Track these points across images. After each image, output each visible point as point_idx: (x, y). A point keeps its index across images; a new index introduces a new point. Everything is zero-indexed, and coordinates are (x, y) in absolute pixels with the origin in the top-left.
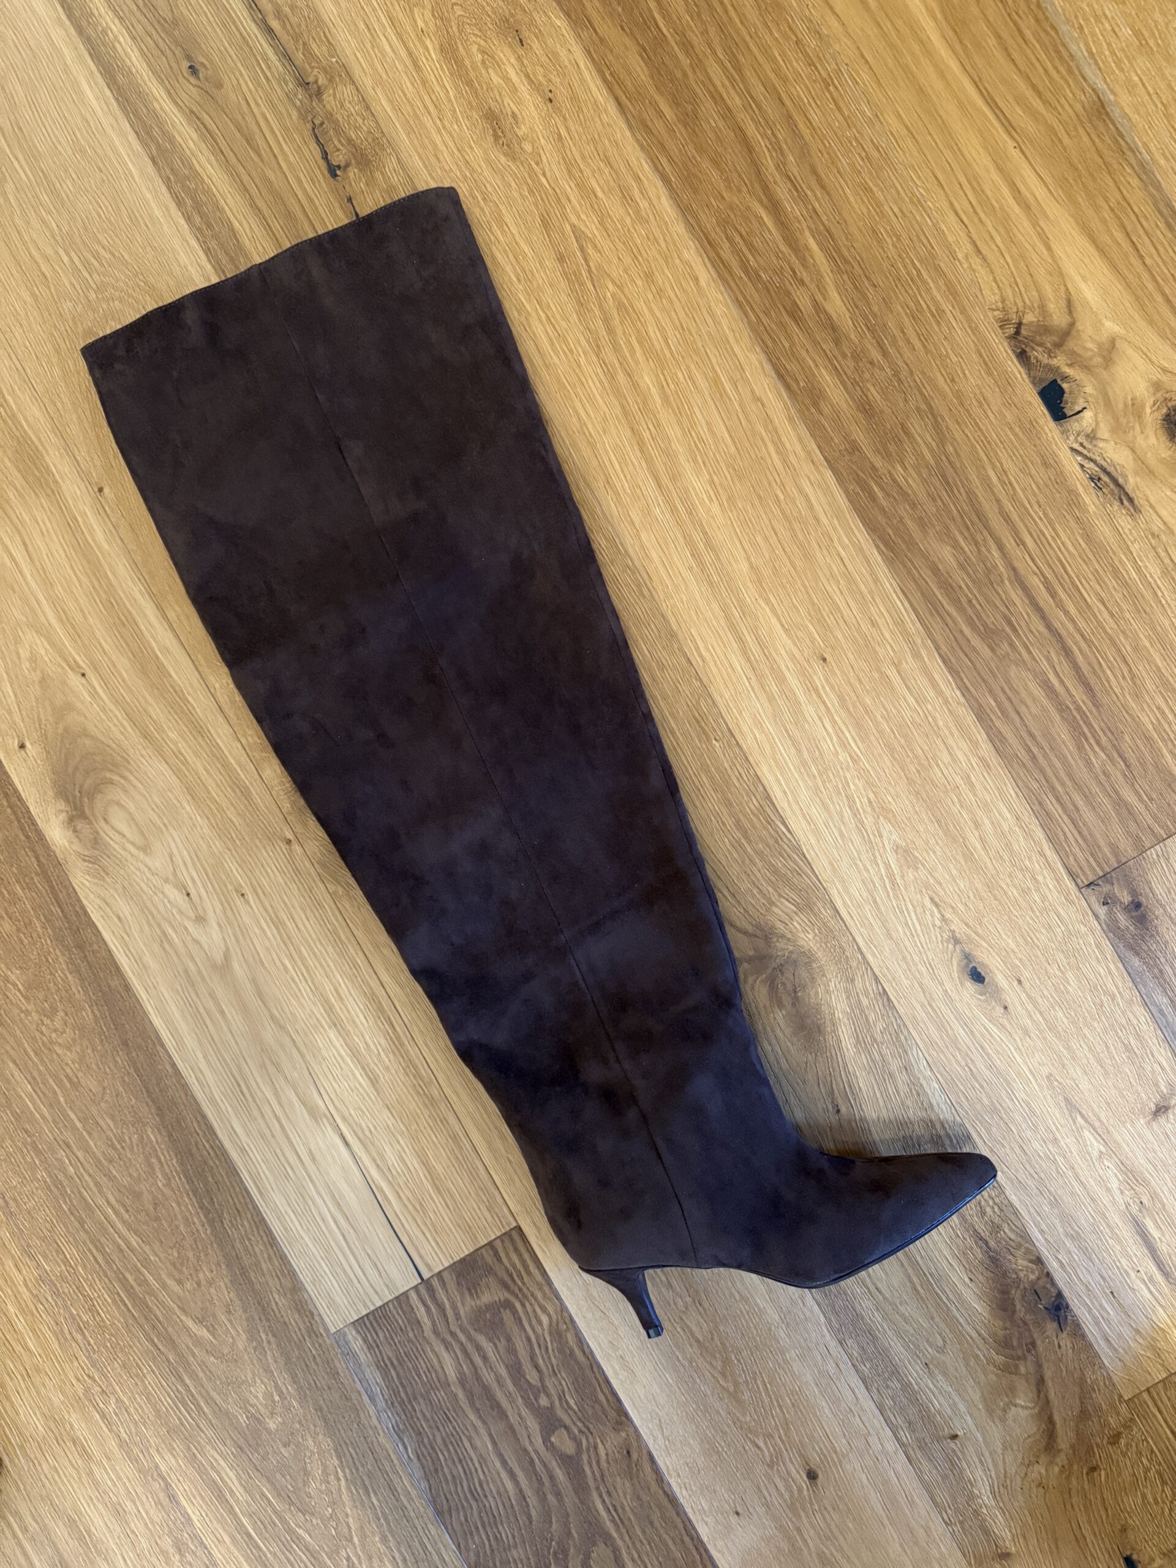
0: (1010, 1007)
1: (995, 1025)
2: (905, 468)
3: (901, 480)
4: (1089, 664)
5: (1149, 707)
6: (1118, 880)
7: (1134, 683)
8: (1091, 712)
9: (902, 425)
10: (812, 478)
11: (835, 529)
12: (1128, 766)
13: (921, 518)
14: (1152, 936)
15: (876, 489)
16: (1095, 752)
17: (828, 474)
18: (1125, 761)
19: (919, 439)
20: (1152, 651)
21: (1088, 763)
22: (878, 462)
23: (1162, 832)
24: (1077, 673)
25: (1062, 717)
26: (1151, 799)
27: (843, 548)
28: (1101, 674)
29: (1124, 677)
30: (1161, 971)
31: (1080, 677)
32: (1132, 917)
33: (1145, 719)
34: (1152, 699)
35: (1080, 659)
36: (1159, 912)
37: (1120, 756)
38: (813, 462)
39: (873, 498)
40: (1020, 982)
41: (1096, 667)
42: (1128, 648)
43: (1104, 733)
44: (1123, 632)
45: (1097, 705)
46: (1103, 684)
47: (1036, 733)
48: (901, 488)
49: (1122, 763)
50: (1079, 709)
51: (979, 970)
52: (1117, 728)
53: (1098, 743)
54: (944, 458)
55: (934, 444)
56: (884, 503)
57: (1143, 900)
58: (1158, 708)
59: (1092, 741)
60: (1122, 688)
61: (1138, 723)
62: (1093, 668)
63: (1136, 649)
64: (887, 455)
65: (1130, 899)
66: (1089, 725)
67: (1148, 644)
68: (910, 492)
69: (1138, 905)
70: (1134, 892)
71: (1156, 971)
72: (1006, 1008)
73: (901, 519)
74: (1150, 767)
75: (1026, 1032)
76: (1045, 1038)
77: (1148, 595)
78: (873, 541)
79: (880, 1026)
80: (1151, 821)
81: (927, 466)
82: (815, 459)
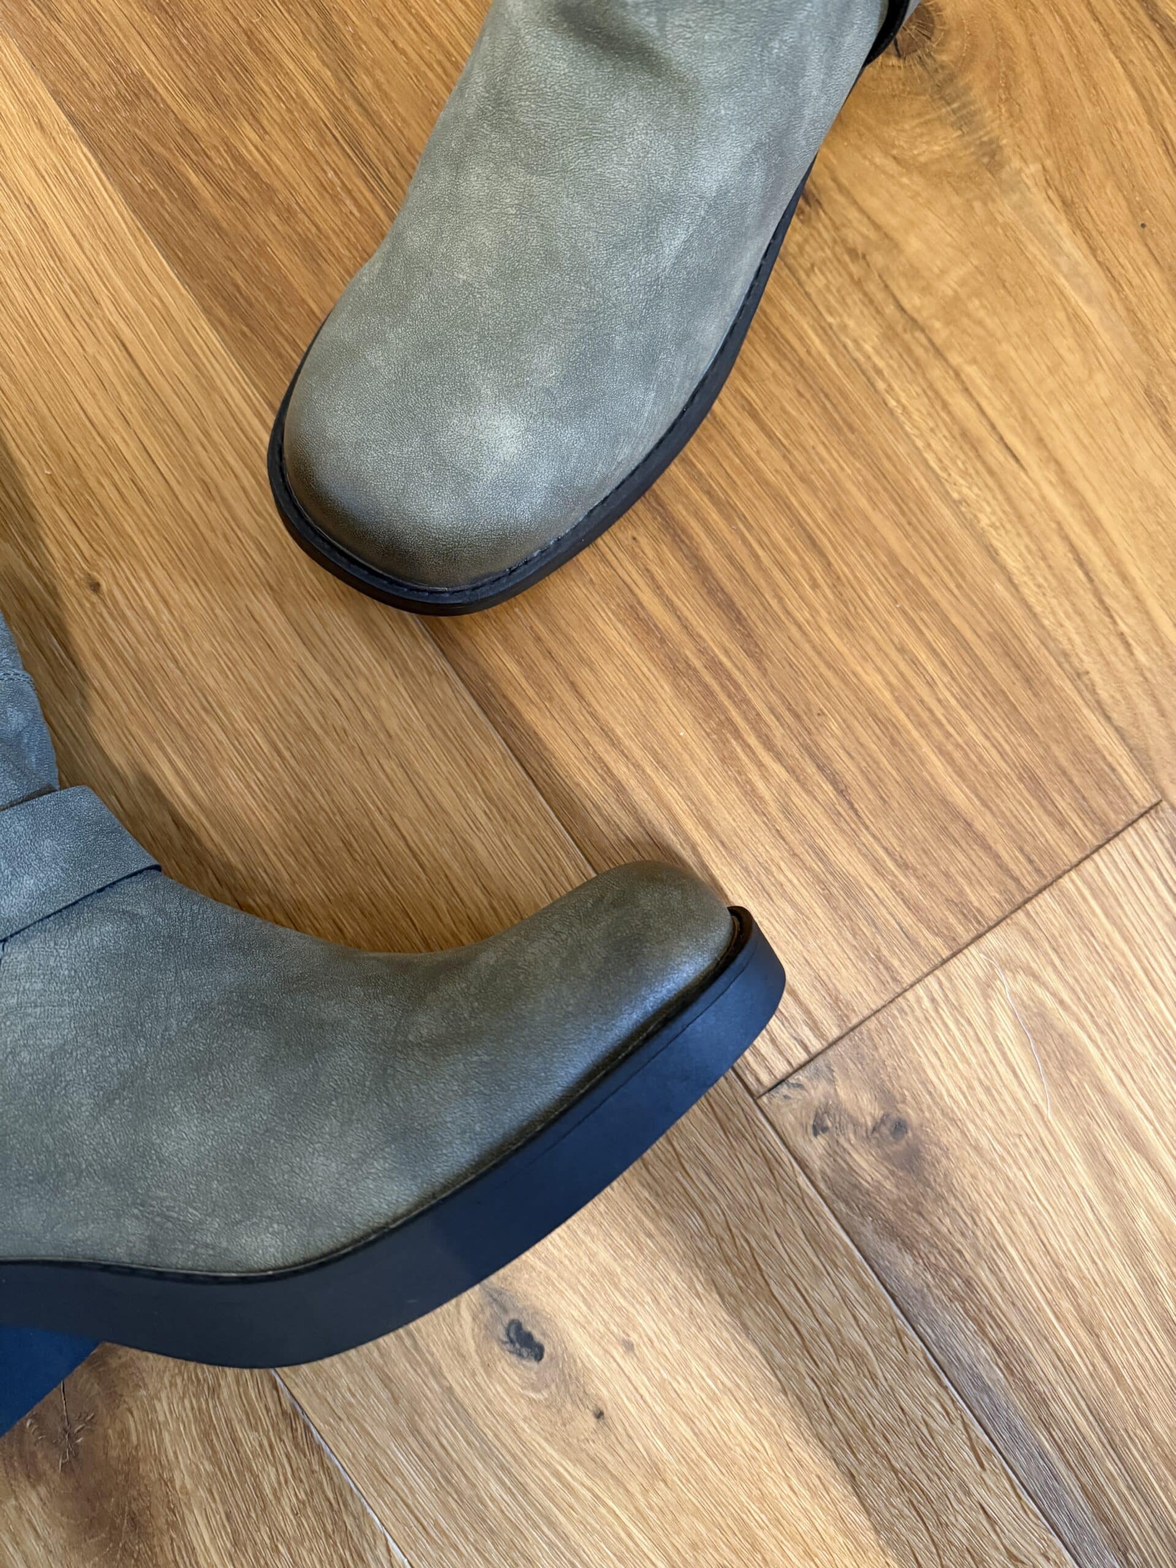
0: (610, 1411)
1: (578, 1462)
2: (263, 132)
3: (252, 156)
4: (731, 559)
5: (880, 649)
6: (845, 1070)
7: (839, 596)
8: (744, 672)
9: (249, 35)
10: (41, 164)
11: (103, 276)
12: (842, 791)
13: (306, 242)
14: (940, 1197)
15: (193, 178)
16: (760, 765)
17: (81, 155)
18: (834, 780)
19: (291, 65)
20: (876, 518)
21: (750, 794)
22: (196, 119)
23: (937, 943)
24: (704, 581)
25: (676, 686)
26: (904, 866)
27: (125, 319)
28: (762, 583)
29: (815, 585)
30: (968, 1283)
31: (711, 592)
32: (888, 1158)
33: (872, 679)
34: (886, 628)
35: (709, 551)
36: (950, 1137)
37: (821, 768)
38: (41, 126)
39: (190, 201)
40: (629, 1346)
41: (750, 568)
42: (820, 515)
43: (778, 718)
44: (802, 479)
45: (755, 652)
46: (767, 607)
47: (619, 731)
48: (256, 176)
49: (828, 788)
50: (715, 666)
51: (528, 1328)
52: (808, 704)
53: (768, 744)
54: (351, 103)
55: (327, 74)
56: (217, 211)
57: (912, 1115)
58: (902, 650)
59: (752, 741)
60: (811, 608)
61: (858, 689)
62: (740, 569)
63: (837, 515)
64: (218, 103)
65: (878, 1113)
66: (741, 702)
67: (863, 503)
68: (277, 184)
69: (900, 1127)
70: (886, 1097)
71: (956, 1283)
72: (599, 1415)
73: (261, 249)
74: (896, 792)
75: (656, 1472)
76: (702, 1479)
77: (855, 390)
78: (199, 298)
79: (289, 1499)
80: (908, 920)
81: (314, 124)
82: (46, 120)
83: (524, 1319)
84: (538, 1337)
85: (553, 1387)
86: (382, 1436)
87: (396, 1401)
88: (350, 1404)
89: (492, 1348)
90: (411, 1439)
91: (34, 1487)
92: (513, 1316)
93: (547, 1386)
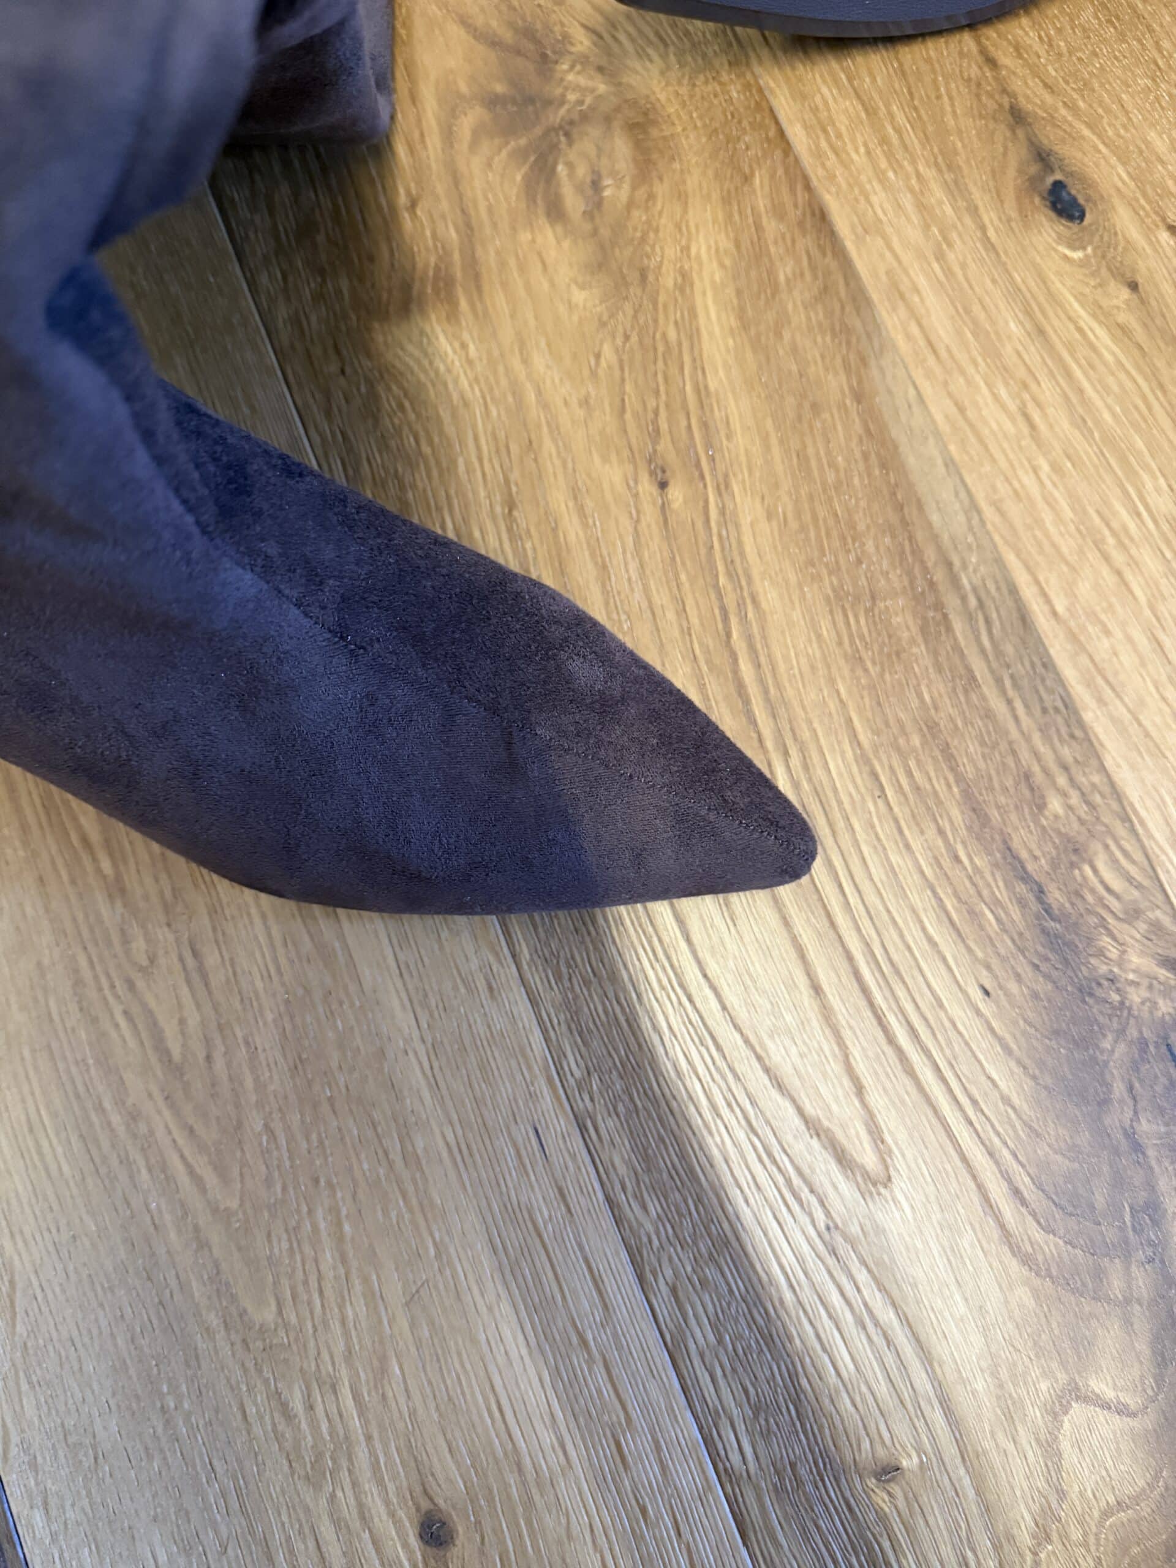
0: (1146, 286)
1: (1104, 324)
51: (1071, 190)
83: (1068, 181)
84: (1081, 200)
85: (1089, 250)
86: (907, 257)
87: (926, 227)
88: (880, 221)
89: (1032, 202)
90: (936, 266)
91: (552, 225)
92: (1058, 176)
93: (1084, 248)
